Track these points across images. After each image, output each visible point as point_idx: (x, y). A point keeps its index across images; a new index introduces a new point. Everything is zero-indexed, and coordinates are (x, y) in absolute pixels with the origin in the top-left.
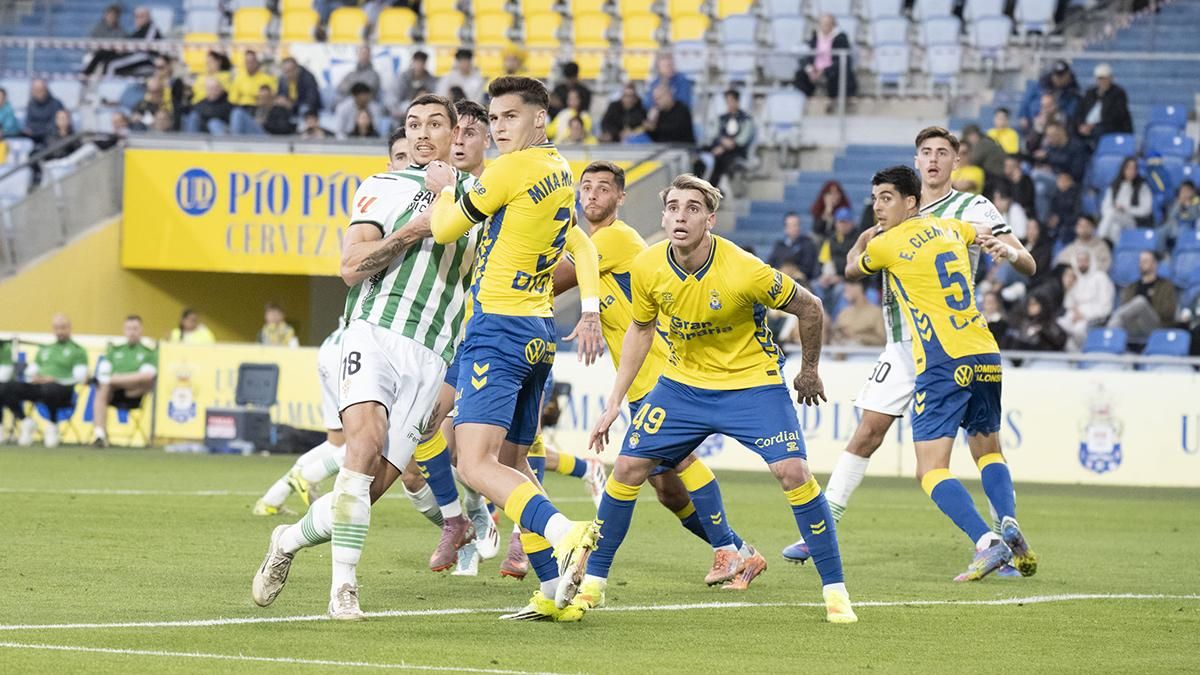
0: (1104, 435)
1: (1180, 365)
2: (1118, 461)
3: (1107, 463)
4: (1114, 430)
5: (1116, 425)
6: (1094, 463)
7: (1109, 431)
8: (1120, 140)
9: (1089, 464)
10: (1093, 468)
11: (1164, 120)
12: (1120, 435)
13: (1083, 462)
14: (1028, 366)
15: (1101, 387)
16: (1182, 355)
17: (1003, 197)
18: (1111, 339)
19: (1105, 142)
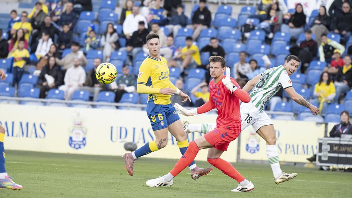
0: (79, 134)
1: (111, 106)
2: (84, 145)
3: (80, 145)
4: (83, 132)
5: (84, 129)
6: (75, 145)
7: (81, 132)
8: (88, 14)
9: (73, 145)
10: (74, 147)
11: (107, 6)
12: (85, 134)
13: (70, 145)
14: (49, 105)
15: (78, 114)
16: (112, 102)
17: (46, 35)
18: (83, 95)
19: (83, 14)
